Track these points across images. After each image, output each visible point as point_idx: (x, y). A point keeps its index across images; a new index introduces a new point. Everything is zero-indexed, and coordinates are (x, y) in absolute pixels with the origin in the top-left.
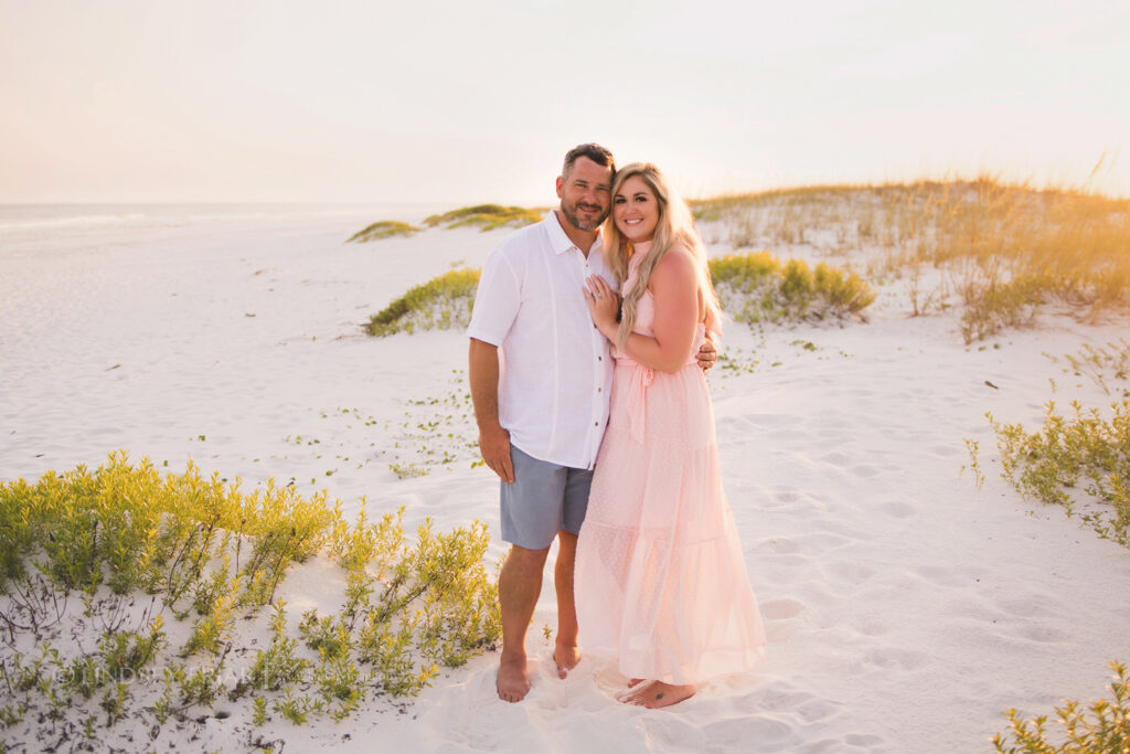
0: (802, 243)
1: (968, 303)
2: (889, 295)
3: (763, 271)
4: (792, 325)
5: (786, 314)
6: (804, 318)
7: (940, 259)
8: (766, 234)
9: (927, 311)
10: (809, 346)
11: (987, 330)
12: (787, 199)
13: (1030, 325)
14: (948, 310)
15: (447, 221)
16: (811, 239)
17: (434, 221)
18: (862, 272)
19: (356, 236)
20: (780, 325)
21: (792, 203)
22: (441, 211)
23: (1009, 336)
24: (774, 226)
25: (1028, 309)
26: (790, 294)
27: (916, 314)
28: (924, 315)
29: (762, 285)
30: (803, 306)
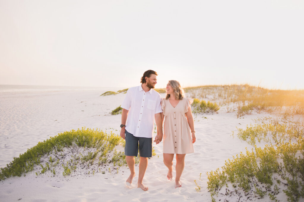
0: (206, 98)
1: (239, 110)
2: (223, 108)
3: (197, 103)
4: (202, 114)
5: (201, 111)
6: (205, 112)
7: (234, 101)
8: (198, 96)
9: (230, 111)
10: (205, 118)
12: (202, 88)
13: (250, 114)
14: (235, 111)
15: (124, 91)
16: (208, 97)
17: (120, 92)
18: (218, 104)
19: (102, 94)
20: (200, 114)
21: (204, 89)
22: (122, 89)
23: (246, 116)
24: (200, 94)
25: (250, 111)
26: (202, 107)
27: (228, 112)
28: (230, 112)
29: (197, 105)
30: (204, 110)
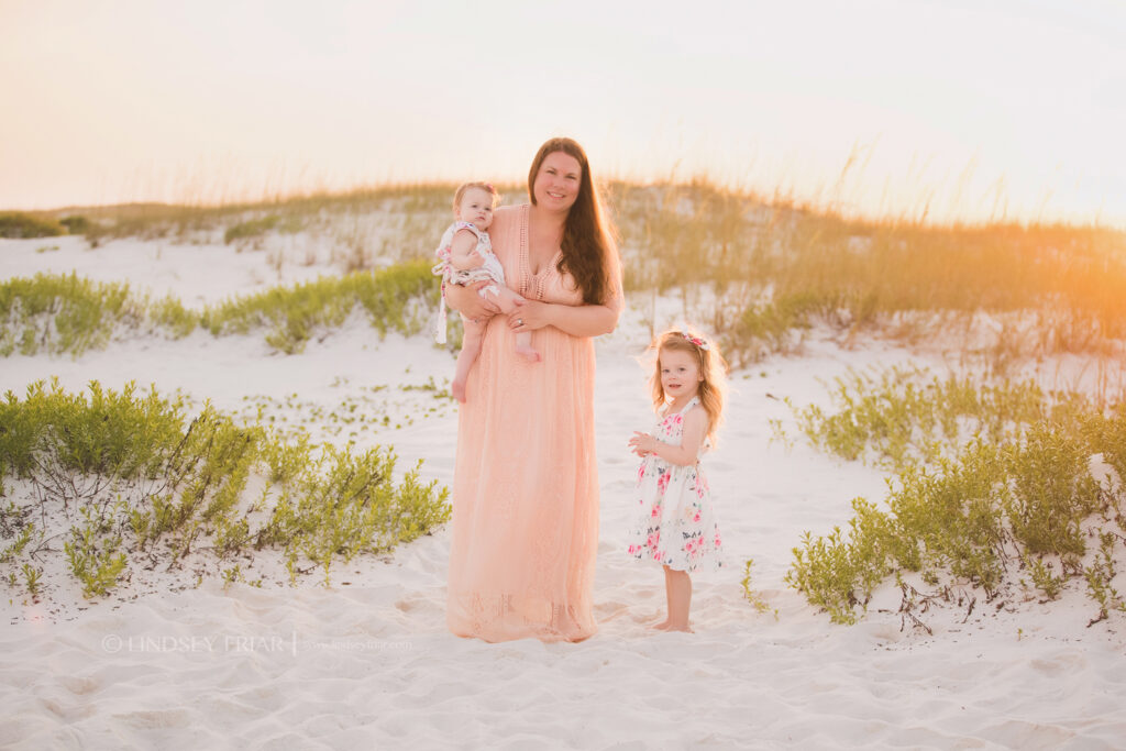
11: (750, 358)
13: (799, 352)
23: (775, 364)
25: (796, 334)
